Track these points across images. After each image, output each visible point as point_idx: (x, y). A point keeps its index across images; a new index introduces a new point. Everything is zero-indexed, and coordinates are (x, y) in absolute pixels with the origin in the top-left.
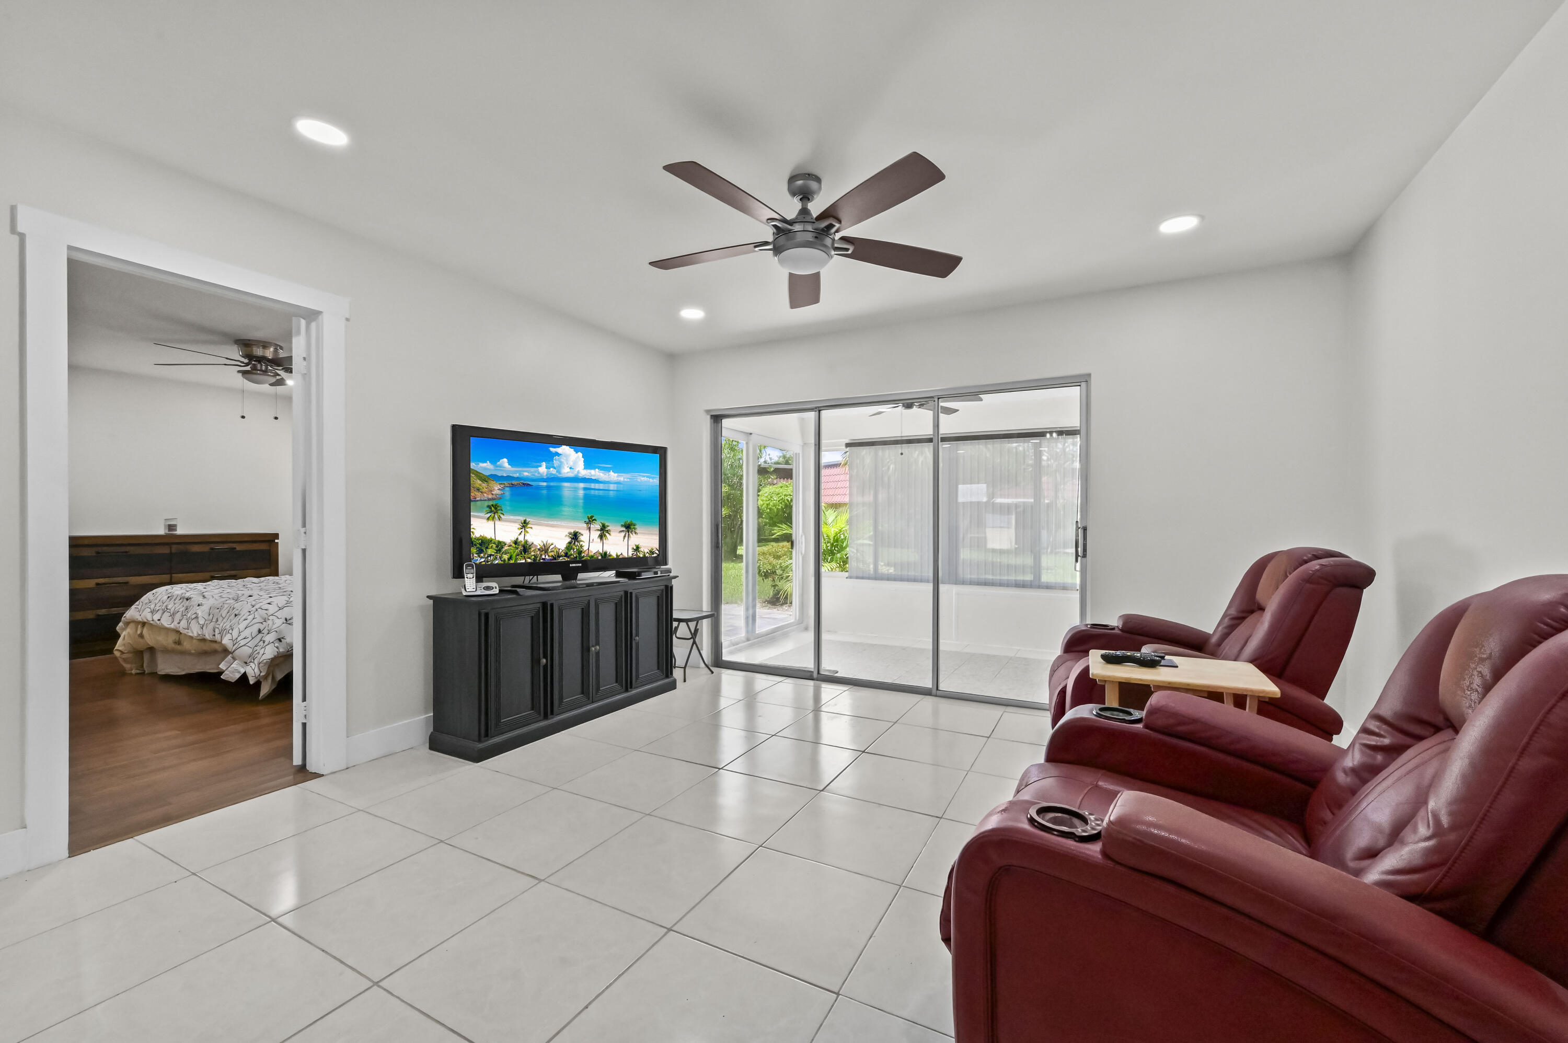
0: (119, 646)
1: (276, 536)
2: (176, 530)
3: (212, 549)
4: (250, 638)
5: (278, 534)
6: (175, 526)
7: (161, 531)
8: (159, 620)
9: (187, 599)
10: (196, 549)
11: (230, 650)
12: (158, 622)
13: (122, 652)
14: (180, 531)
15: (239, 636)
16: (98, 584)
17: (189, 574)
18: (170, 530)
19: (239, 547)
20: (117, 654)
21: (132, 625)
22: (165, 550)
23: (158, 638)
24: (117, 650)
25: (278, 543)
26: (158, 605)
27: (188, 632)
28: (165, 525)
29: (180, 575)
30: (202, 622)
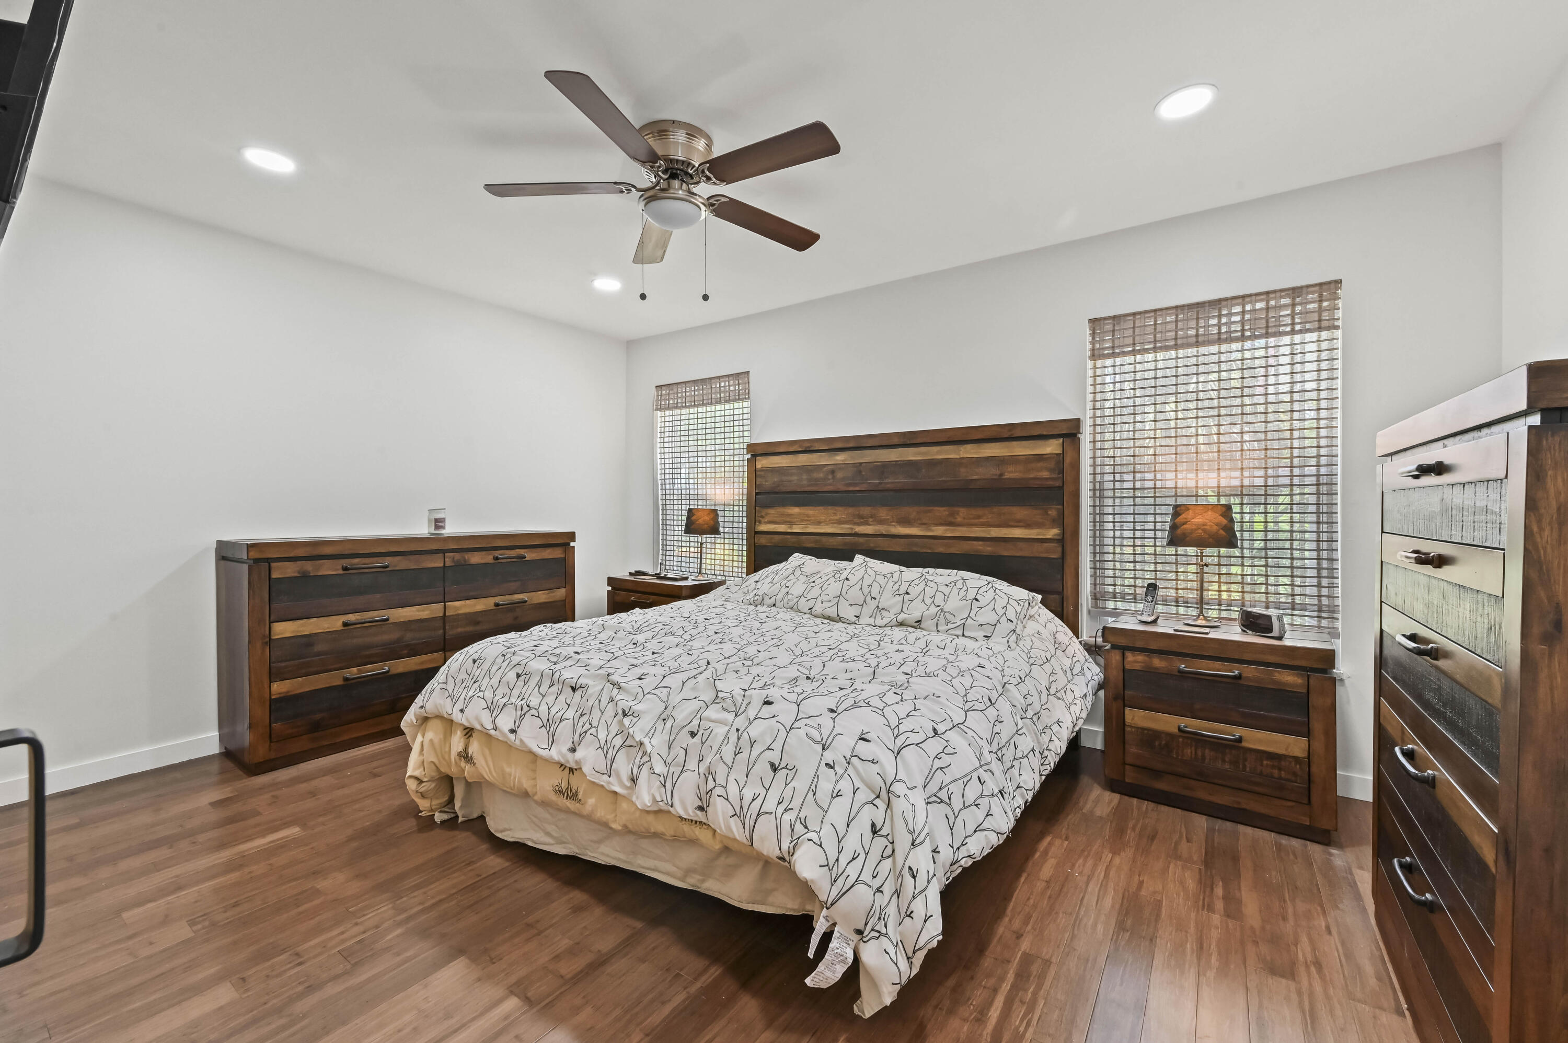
0: (415, 769)
1: (572, 536)
2: (444, 528)
3: (496, 558)
4: (862, 856)
5: (574, 533)
6: (443, 520)
7: (422, 529)
8: (512, 731)
9: (574, 689)
10: (476, 559)
11: (823, 898)
12: (512, 736)
13: (420, 781)
14: (451, 529)
15: (839, 852)
16: (345, 624)
17: (468, 602)
18: (437, 528)
19: (530, 555)
20: (411, 785)
21: (435, 725)
22: (436, 562)
23: (508, 770)
24: (410, 777)
25: (574, 547)
26: (499, 693)
27: (609, 783)
28: (429, 521)
29: (457, 604)
30: (659, 768)
